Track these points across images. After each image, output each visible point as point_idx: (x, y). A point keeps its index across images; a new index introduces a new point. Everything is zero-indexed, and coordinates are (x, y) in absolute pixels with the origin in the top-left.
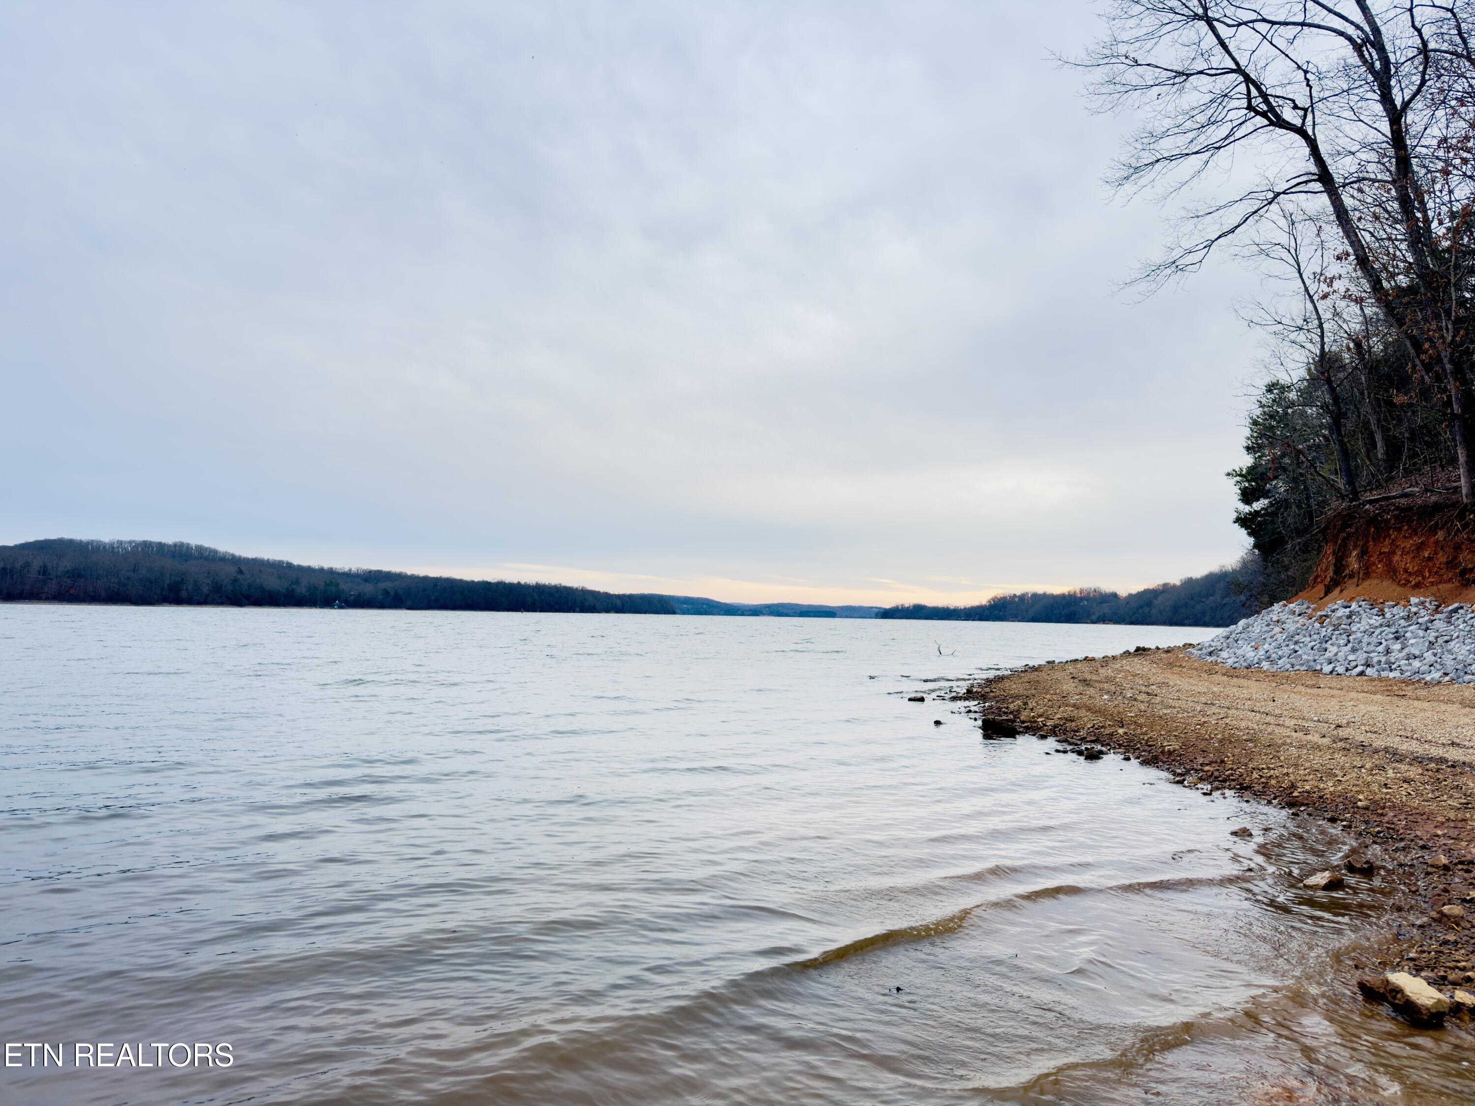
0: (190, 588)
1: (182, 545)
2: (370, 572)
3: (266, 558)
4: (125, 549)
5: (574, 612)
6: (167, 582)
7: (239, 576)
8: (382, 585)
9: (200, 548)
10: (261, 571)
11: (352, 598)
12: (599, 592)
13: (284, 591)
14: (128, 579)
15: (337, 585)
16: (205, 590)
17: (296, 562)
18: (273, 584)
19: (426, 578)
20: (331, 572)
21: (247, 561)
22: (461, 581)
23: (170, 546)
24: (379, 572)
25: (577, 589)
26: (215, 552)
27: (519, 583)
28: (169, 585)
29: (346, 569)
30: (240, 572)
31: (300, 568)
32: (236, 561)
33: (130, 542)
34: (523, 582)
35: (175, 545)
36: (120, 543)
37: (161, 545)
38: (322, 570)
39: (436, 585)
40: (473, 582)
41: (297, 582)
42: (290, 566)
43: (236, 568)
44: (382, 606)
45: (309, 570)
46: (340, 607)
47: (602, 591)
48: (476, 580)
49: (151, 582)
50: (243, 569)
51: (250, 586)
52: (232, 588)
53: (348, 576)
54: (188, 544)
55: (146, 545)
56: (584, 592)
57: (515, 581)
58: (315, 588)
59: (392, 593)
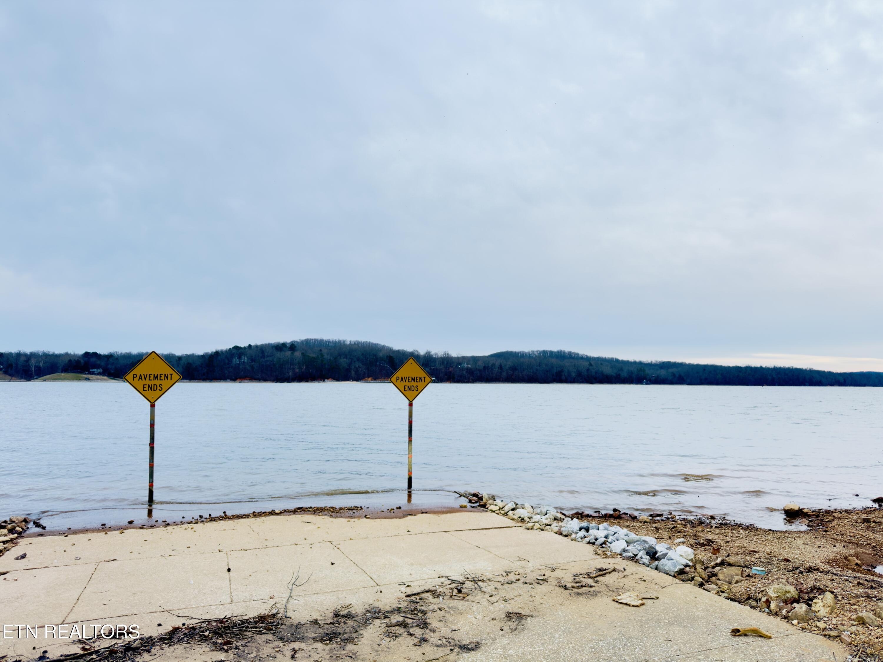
0: (566, 374)
1: (561, 351)
2: (664, 362)
3: (604, 357)
4: (535, 355)
5: (805, 385)
6: (555, 371)
7: (591, 368)
8: (670, 370)
9: (570, 353)
10: (601, 364)
11: (654, 378)
12: (824, 372)
13: (615, 375)
14: (537, 370)
15: (644, 371)
16: (573, 375)
17: (621, 358)
18: (608, 370)
19: (698, 366)
20: (640, 363)
21: (594, 359)
22: (721, 366)
23: (555, 352)
24: (669, 363)
25: (806, 370)
26: (578, 354)
27: (761, 367)
28: (556, 373)
29: (649, 362)
30: (591, 365)
31: (623, 362)
32: (588, 359)
33: (537, 351)
34: (764, 366)
35: (558, 352)
36: (533, 352)
37: (551, 352)
38: (635, 362)
39: (704, 370)
40: (729, 367)
41: (622, 370)
42: (617, 360)
43: (588, 363)
44: (671, 383)
45: (627, 363)
46: (647, 384)
47: (826, 371)
48: (731, 365)
49: (547, 371)
50: (592, 363)
51: (596, 373)
52: (586, 374)
53: (650, 365)
54: (564, 351)
55: (544, 352)
56: (812, 372)
57: (759, 366)
58: (632, 373)
59: (677, 375)
